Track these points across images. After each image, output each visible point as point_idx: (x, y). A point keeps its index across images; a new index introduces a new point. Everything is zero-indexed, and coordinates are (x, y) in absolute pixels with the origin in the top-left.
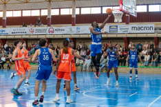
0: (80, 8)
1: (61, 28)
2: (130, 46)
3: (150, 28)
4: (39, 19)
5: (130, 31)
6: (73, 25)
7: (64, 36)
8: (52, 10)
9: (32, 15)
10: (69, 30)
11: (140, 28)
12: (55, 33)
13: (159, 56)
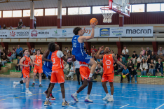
0: (67, 8)
1: (45, 31)
2: (123, 51)
3: (148, 31)
4: (21, 20)
5: (124, 34)
6: (59, 27)
7: (49, 40)
8: (35, 11)
10: (54, 33)
11: (136, 31)
12: (39, 36)
13: (158, 64)
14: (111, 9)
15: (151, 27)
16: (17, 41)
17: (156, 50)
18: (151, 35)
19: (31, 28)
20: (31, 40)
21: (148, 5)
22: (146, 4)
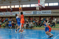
0: (22, 5)
1: (15, 13)
2: (41, 19)
5: (41, 13)
8: (12, 6)
9: (4, 8)
11: (45, 12)
12: (13, 14)
16: (6, 16)
19: (10, 12)
20: (10, 16)
21: (49, 3)
22: (48, 3)
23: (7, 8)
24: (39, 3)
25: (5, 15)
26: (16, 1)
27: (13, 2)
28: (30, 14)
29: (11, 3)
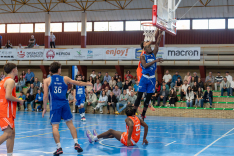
0: (93, 22)
1: (65, 51)
3: (194, 53)
5: (165, 56)
6: (83, 47)
7: (70, 63)
8: (52, 25)
9: (22, 31)
10: (77, 54)
12: (57, 58)
13: (206, 93)
14: (155, 25)
15: (198, 48)
17: (204, 76)
18: (198, 57)
19: (47, 47)
20: (46, 63)
21: (194, 21)
22: (191, 20)
23: (34, 33)
24: (154, 18)
25: (25, 58)
26: (71, 8)
27: (56, 9)
28: (124, 57)
29: (48, 14)
